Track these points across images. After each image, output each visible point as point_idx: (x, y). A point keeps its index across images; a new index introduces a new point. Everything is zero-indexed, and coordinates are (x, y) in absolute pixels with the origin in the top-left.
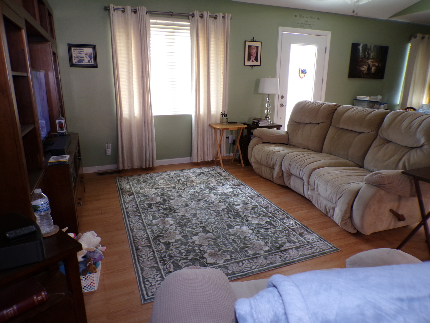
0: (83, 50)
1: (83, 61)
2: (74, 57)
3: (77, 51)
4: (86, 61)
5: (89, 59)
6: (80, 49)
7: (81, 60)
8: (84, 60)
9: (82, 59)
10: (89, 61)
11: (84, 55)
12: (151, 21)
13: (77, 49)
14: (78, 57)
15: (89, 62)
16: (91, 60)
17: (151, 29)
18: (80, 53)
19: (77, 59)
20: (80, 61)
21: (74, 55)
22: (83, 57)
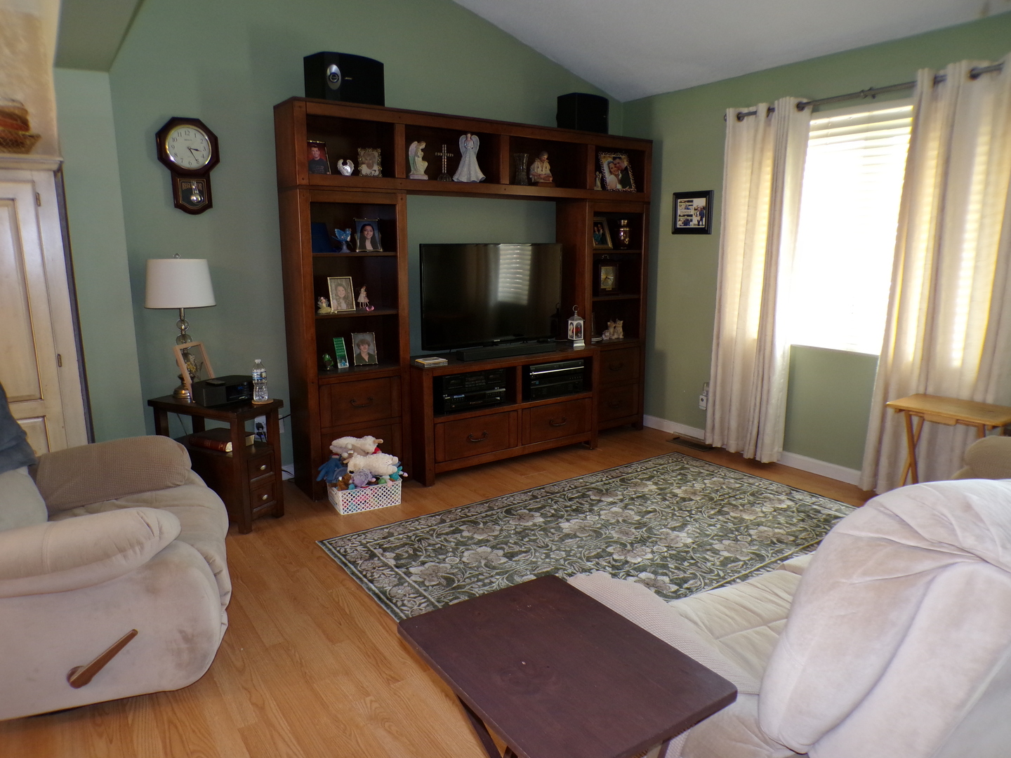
0: (692, 201)
1: (691, 223)
2: (680, 216)
3: (684, 205)
4: (694, 223)
5: (699, 218)
6: (688, 201)
7: (688, 220)
8: (691, 220)
9: (689, 218)
10: (699, 222)
11: (692, 212)
12: (813, 123)
13: (685, 202)
14: (684, 216)
15: (699, 225)
16: (702, 220)
17: (810, 142)
18: (688, 209)
19: (683, 219)
20: (687, 222)
21: (679, 212)
22: (691, 216)
